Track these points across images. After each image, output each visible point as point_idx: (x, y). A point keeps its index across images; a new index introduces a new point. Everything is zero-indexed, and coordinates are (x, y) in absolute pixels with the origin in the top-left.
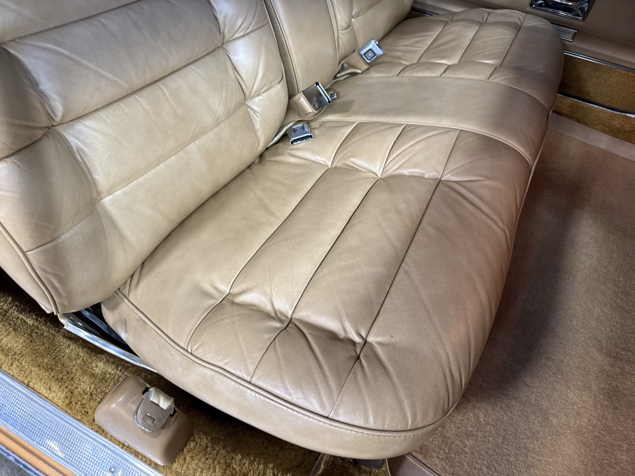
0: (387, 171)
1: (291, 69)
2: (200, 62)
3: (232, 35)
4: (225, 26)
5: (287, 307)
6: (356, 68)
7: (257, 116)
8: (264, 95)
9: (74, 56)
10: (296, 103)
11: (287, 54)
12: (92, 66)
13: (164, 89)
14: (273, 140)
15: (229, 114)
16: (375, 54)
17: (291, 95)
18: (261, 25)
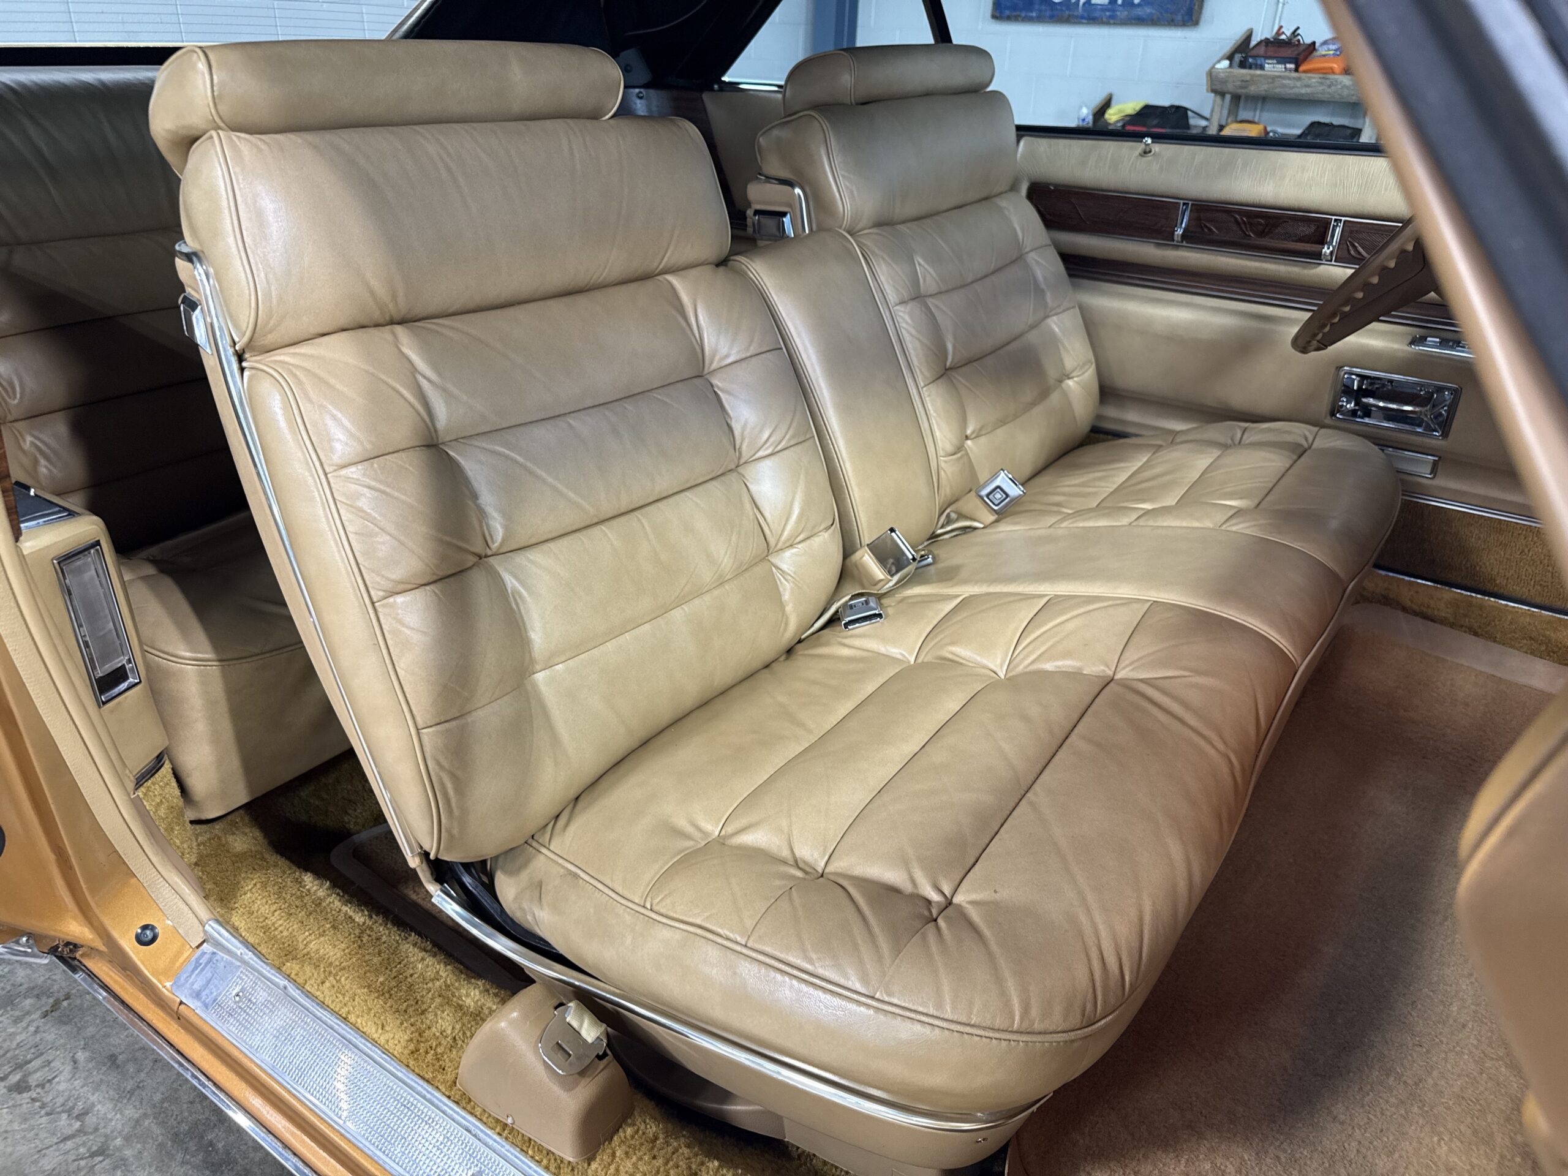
0: (1015, 667)
1: (850, 512)
2: (700, 488)
3: (752, 452)
4: (743, 439)
5: (816, 855)
6: (975, 520)
7: (786, 580)
8: (800, 546)
9: (528, 464)
10: (856, 565)
11: (842, 487)
12: (550, 480)
13: (644, 521)
14: (813, 625)
15: (742, 570)
16: (1007, 496)
17: (848, 550)
18: (800, 440)
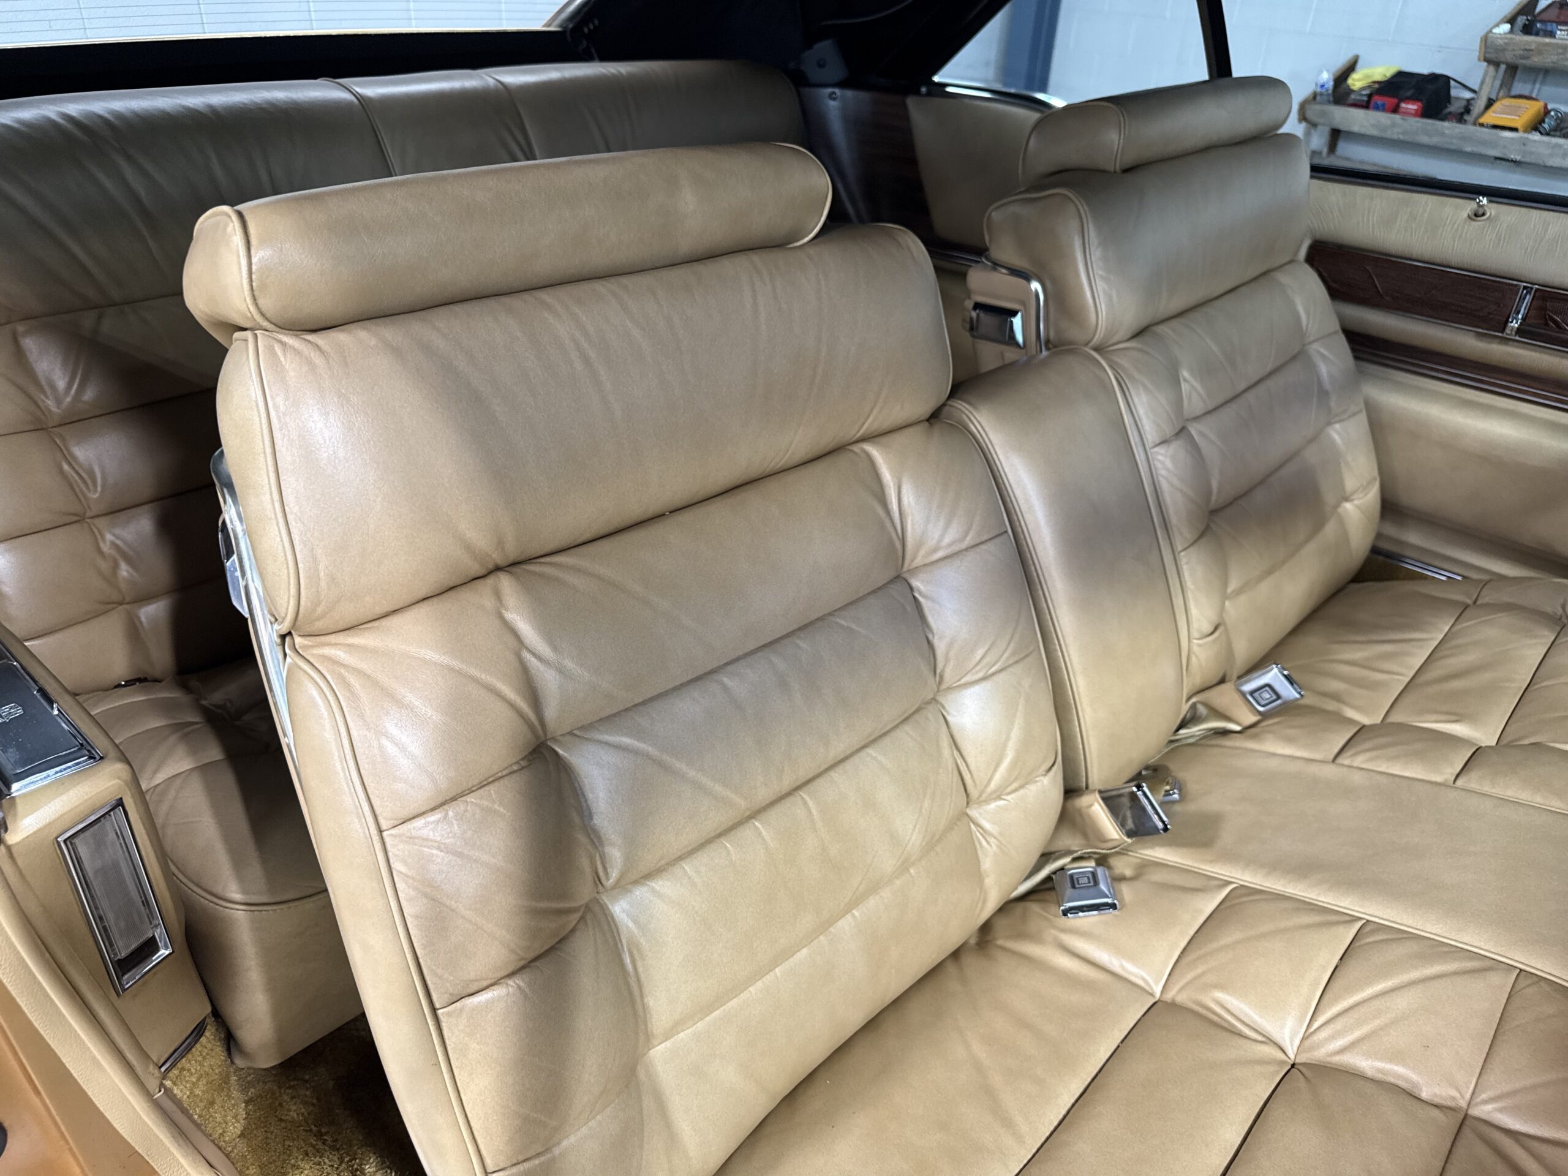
0: (1311, 1048)
1: (1076, 737)
2: (887, 740)
3: (959, 677)
4: (947, 660)
6: (1229, 719)
7: (988, 843)
8: (1009, 798)
9: (665, 757)
10: (1080, 812)
11: (1069, 704)
13: (811, 803)
14: (1016, 888)
15: (931, 844)
16: (1279, 697)
17: (1071, 791)
18: (1022, 656)
